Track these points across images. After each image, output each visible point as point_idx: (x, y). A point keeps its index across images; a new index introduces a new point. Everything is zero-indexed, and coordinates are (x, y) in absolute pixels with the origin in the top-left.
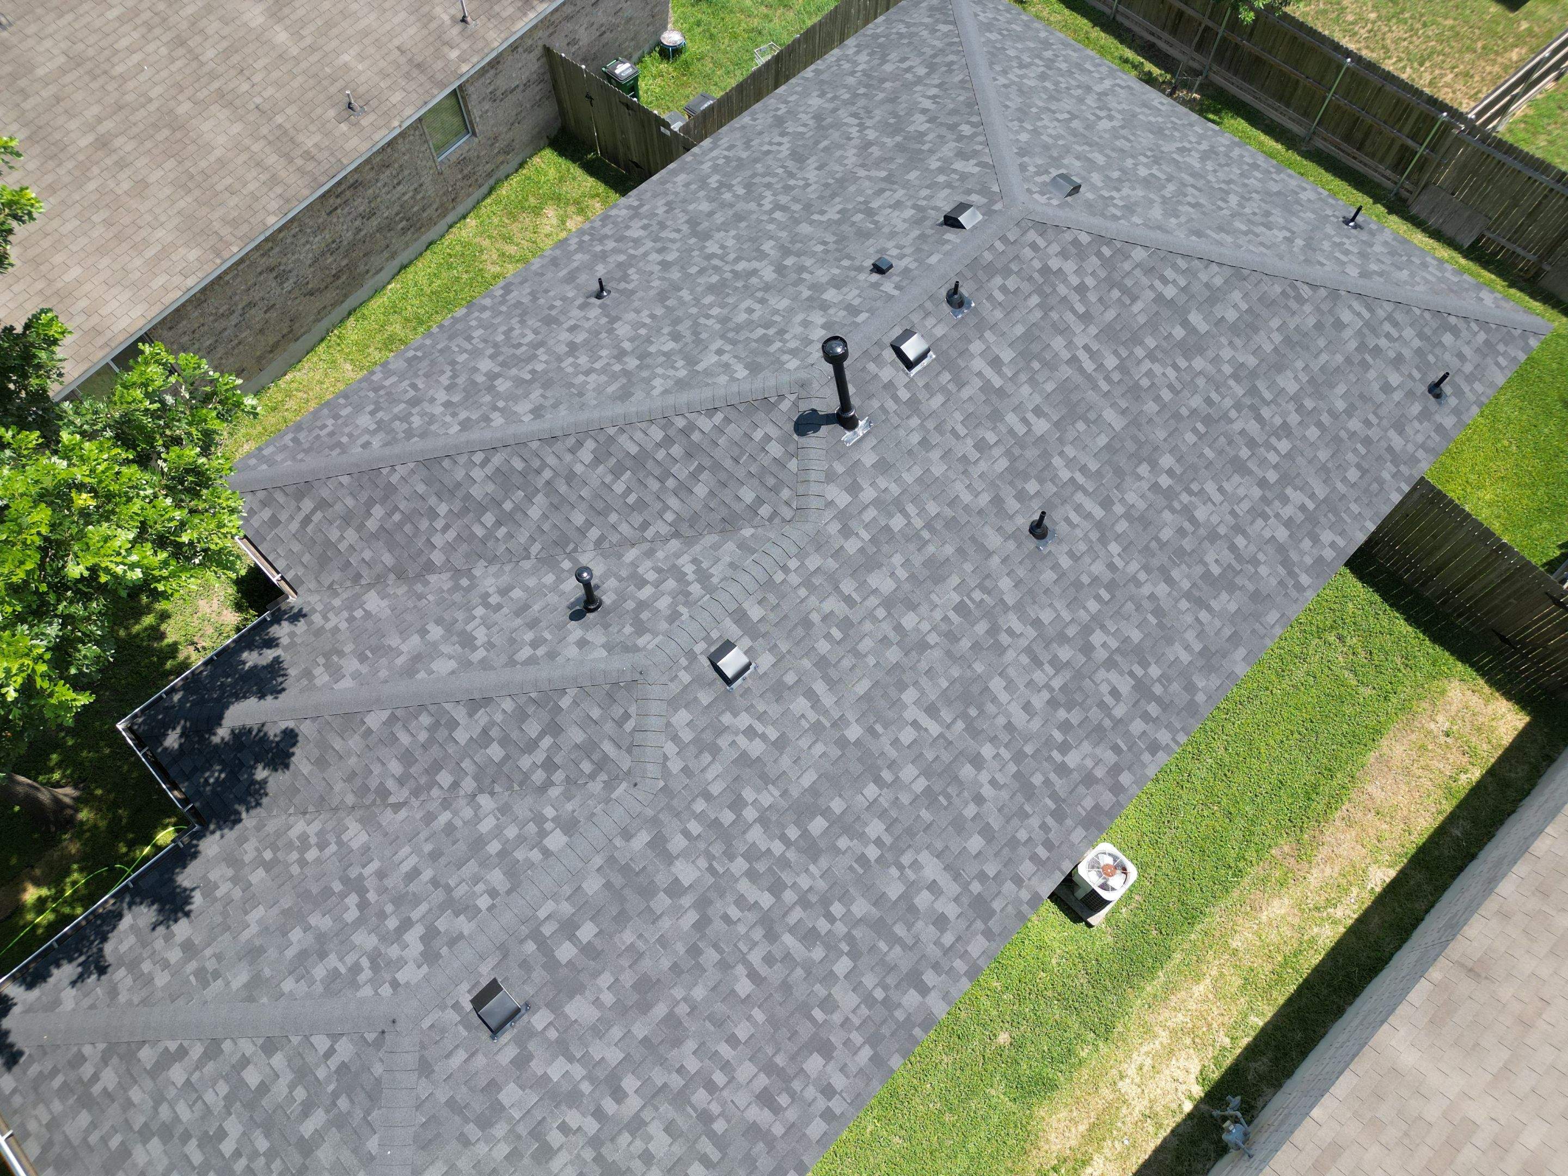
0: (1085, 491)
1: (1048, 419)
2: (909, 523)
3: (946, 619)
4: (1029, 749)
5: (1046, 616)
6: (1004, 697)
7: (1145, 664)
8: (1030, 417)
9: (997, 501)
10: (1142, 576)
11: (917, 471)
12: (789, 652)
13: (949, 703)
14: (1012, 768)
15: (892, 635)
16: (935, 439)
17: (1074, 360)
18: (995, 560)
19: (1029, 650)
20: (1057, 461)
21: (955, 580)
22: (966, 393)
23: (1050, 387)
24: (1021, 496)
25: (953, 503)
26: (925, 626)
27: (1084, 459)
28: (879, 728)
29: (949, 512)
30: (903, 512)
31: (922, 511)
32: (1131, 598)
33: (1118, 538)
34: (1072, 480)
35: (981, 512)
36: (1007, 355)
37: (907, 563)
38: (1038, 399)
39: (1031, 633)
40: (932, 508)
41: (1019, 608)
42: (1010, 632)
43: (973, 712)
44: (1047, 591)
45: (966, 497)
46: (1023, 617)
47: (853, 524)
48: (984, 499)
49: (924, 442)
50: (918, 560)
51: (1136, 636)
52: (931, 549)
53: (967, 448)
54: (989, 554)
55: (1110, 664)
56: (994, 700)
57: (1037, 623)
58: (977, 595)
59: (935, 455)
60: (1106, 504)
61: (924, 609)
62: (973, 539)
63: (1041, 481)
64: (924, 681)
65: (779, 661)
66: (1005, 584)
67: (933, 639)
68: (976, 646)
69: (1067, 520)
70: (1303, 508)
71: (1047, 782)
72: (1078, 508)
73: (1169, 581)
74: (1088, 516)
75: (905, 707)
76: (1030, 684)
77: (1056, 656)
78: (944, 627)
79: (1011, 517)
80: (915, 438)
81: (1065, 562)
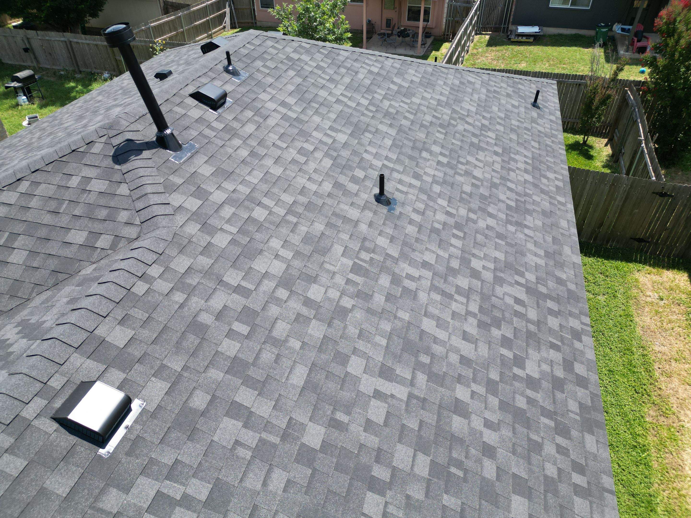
0: (398, 172)
1: (345, 133)
2: (271, 213)
3: (348, 281)
4: (494, 375)
5: (430, 258)
6: (442, 335)
7: (522, 275)
8: (329, 132)
9: (337, 185)
10: (472, 216)
11: (258, 175)
12: (185, 368)
13: (398, 358)
14: (494, 401)
15: (305, 311)
16: (262, 151)
17: (338, 101)
18: (363, 227)
19: (433, 288)
20: (366, 156)
21: (338, 249)
22: (271, 122)
23: (333, 116)
24: (354, 180)
25: (303, 191)
26: (334, 294)
27: (385, 153)
28: (341, 416)
29: (303, 199)
30: (259, 204)
31: (278, 202)
32: (477, 232)
33: (439, 195)
34: (383, 165)
35: (330, 195)
36: (291, 101)
37: (286, 244)
38: (329, 124)
39: (428, 274)
40: (288, 199)
41: (403, 256)
42: (409, 277)
43: (425, 359)
44: (417, 240)
45: (313, 187)
46: (412, 263)
47: (214, 222)
48: (327, 187)
49: (252, 154)
50: (296, 239)
51: (501, 256)
52: (303, 229)
53: (292, 153)
54: (357, 223)
55: (499, 281)
56: (436, 340)
57: (425, 265)
58: (364, 255)
59: (269, 162)
60: (417, 176)
61: (324, 278)
62: (334, 214)
63: (364, 169)
64: (361, 345)
65: (174, 385)
66: (382, 241)
67: (347, 303)
68: (389, 297)
69: (398, 190)
70: (526, 163)
71: (530, 401)
72: (400, 182)
73: (491, 215)
74: (410, 185)
75: (357, 380)
76: (454, 315)
77: (457, 287)
78: (351, 289)
79: (356, 195)
80: (244, 153)
81: (417, 218)
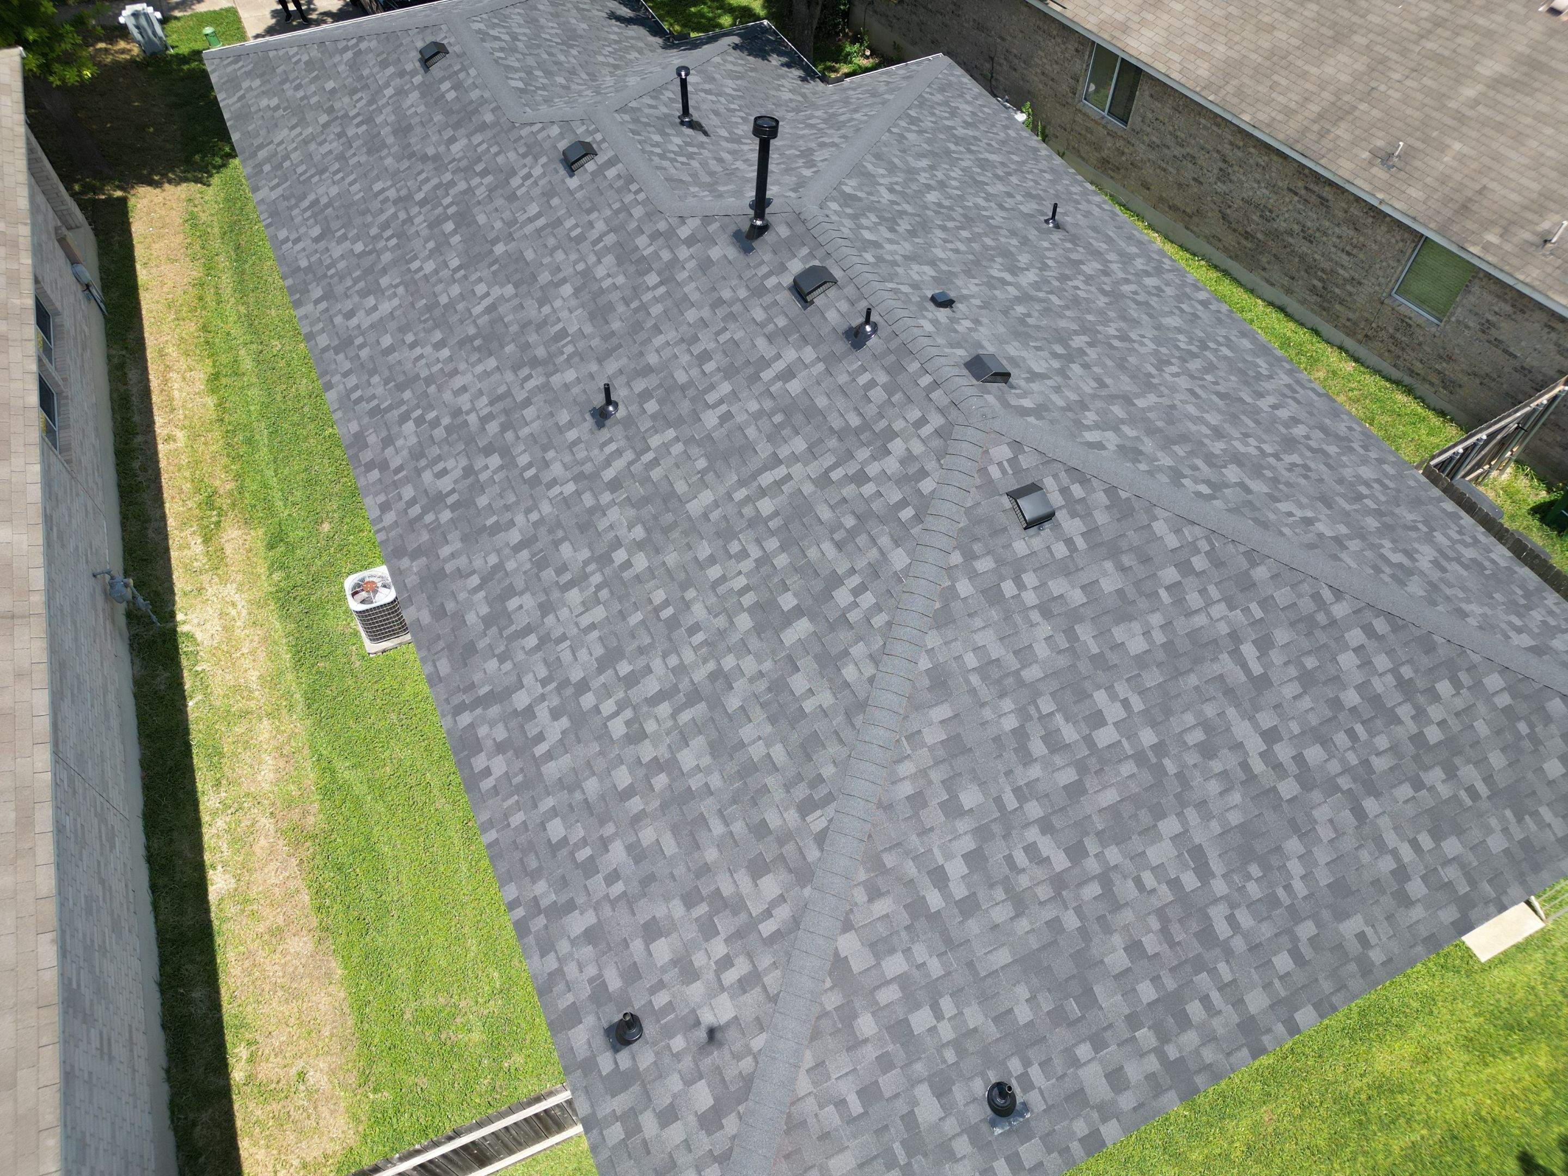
0: (631, 463)
1: (715, 428)
2: (648, 288)
3: (559, 320)
4: (432, 389)
5: (529, 412)
6: (479, 369)
7: (453, 507)
8: (723, 408)
9: (648, 370)
10: (534, 516)
11: (694, 297)
13: (492, 323)
14: (424, 373)
15: (560, 276)
16: (721, 312)
18: (594, 367)
19: (508, 394)
20: (671, 433)
21: (588, 329)
22: (761, 343)
23: (751, 432)
24: (646, 395)
25: (657, 330)
26: (558, 303)
29: (649, 324)
30: (661, 283)
31: (656, 300)
32: (517, 503)
33: (578, 493)
34: (649, 449)
35: (641, 354)
36: (794, 387)
37: (615, 287)
38: (740, 418)
39: (520, 396)
40: (656, 310)
41: (546, 387)
42: (529, 377)
43: (477, 343)
44: (552, 414)
45: (658, 341)
46: (539, 389)
47: (661, 241)
48: (653, 359)
49: (720, 302)
50: (615, 296)
51: (482, 501)
52: (621, 308)
53: (706, 342)
54: (600, 361)
55: (469, 471)
56: (480, 361)
57: (527, 402)
58: (569, 349)
59: (706, 313)
60: (615, 485)
61: (573, 302)
62: (620, 346)
63: (654, 417)
64: (516, 302)
66: (570, 375)
67: (546, 310)
68: (527, 346)
69: (611, 440)
70: (540, 738)
71: (402, 402)
72: (619, 453)
74: (608, 463)
75: (502, 285)
76: (481, 393)
78: (553, 318)
79: (628, 384)
80: (726, 294)
81: (572, 435)
